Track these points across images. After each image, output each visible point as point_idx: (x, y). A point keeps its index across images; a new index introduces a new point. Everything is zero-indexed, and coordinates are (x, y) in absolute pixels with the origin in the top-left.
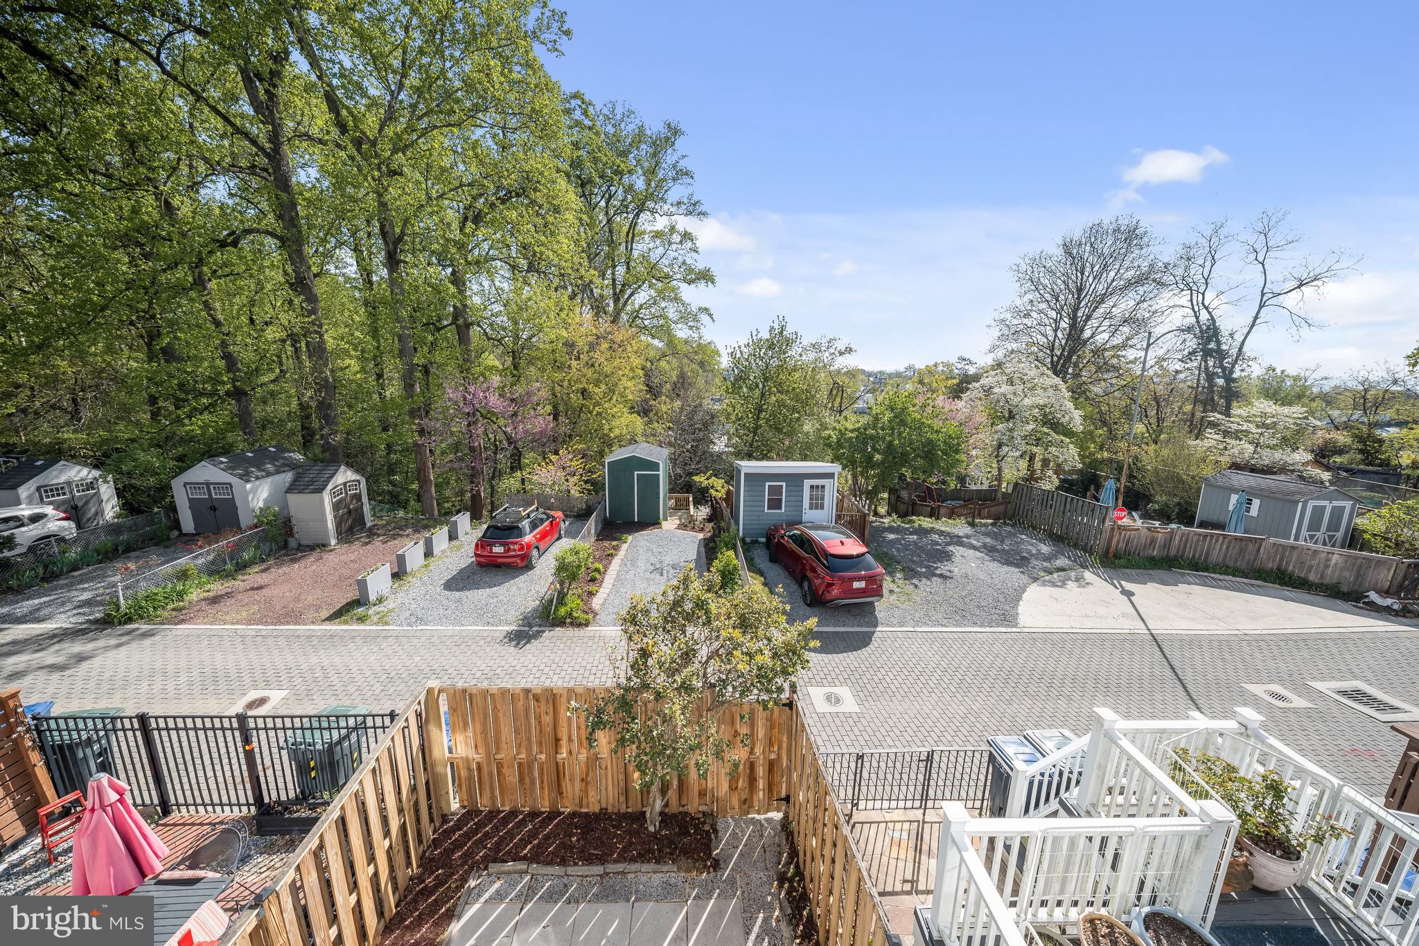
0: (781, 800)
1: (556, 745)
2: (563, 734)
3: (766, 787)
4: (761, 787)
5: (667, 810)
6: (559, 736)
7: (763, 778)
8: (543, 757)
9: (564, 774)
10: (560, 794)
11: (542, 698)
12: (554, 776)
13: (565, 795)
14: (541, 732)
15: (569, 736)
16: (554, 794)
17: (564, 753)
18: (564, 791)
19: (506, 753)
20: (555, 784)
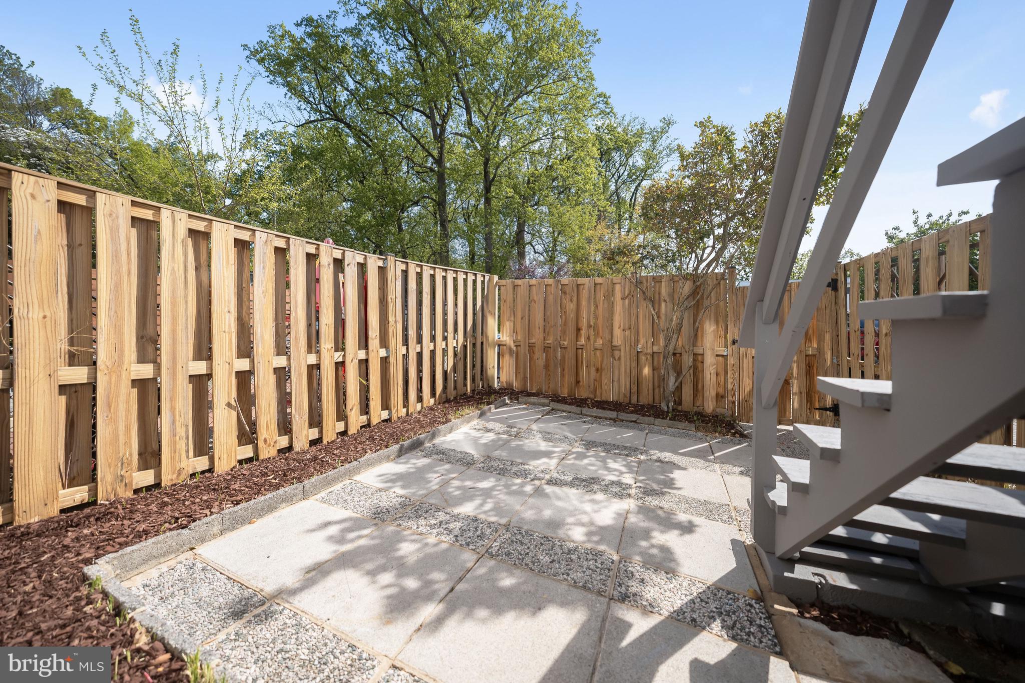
0: (826, 409)
1: (577, 334)
2: (584, 324)
3: (804, 390)
4: (796, 390)
5: (680, 408)
6: (580, 325)
7: (797, 379)
8: (566, 343)
9: (582, 362)
10: (578, 382)
11: (568, 289)
12: (574, 362)
13: (581, 384)
14: (565, 321)
15: (589, 322)
16: (573, 379)
17: (583, 341)
18: (581, 380)
19: (537, 337)
20: (574, 370)
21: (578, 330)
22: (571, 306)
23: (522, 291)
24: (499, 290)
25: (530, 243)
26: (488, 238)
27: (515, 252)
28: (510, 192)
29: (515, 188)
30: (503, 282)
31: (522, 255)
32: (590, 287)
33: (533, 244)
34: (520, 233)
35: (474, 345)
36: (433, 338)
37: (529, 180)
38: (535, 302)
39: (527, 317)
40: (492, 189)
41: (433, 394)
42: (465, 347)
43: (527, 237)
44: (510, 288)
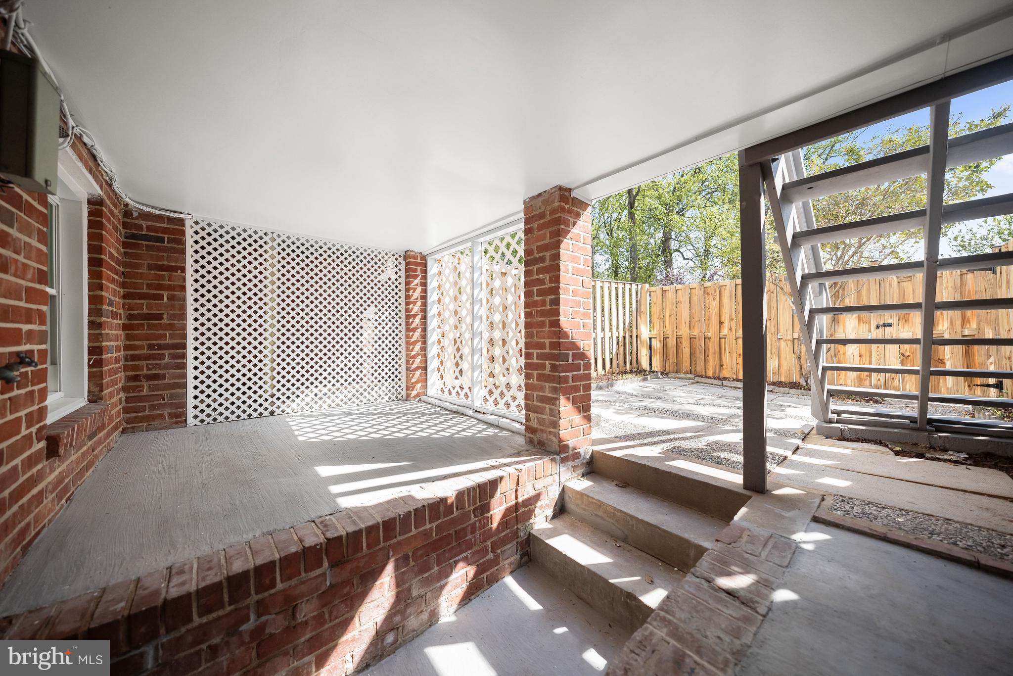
2: (726, 318)
6: (723, 319)
8: (709, 334)
9: (725, 349)
10: (722, 366)
11: (711, 291)
12: (717, 349)
13: (724, 367)
14: (709, 316)
15: (731, 316)
16: (717, 363)
17: (725, 331)
18: (724, 363)
19: (684, 331)
20: (718, 356)
21: (721, 323)
22: (714, 305)
23: (670, 294)
24: (650, 296)
25: (677, 250)
26: (633, 250)
27: (662, 259)
28: (655, 203)
29: (659, 197)
30: (654, 289)
31: (668, 263)
32: (731, 288)
33: (682, 250)
34: (666, 239)
35: (631, 336)
36: (603, 330)
37: (675, 188)
38: (681, 303)
39: (674, 315)
40: (636, 204)
41: (604, 368)
42: (624, 337)
43: (674, 245)
44: (659, 293)
